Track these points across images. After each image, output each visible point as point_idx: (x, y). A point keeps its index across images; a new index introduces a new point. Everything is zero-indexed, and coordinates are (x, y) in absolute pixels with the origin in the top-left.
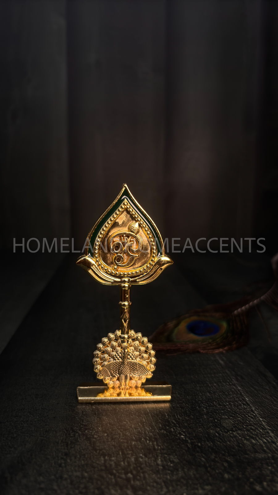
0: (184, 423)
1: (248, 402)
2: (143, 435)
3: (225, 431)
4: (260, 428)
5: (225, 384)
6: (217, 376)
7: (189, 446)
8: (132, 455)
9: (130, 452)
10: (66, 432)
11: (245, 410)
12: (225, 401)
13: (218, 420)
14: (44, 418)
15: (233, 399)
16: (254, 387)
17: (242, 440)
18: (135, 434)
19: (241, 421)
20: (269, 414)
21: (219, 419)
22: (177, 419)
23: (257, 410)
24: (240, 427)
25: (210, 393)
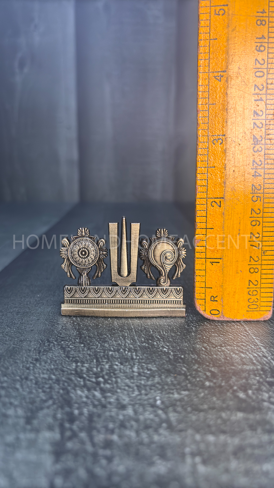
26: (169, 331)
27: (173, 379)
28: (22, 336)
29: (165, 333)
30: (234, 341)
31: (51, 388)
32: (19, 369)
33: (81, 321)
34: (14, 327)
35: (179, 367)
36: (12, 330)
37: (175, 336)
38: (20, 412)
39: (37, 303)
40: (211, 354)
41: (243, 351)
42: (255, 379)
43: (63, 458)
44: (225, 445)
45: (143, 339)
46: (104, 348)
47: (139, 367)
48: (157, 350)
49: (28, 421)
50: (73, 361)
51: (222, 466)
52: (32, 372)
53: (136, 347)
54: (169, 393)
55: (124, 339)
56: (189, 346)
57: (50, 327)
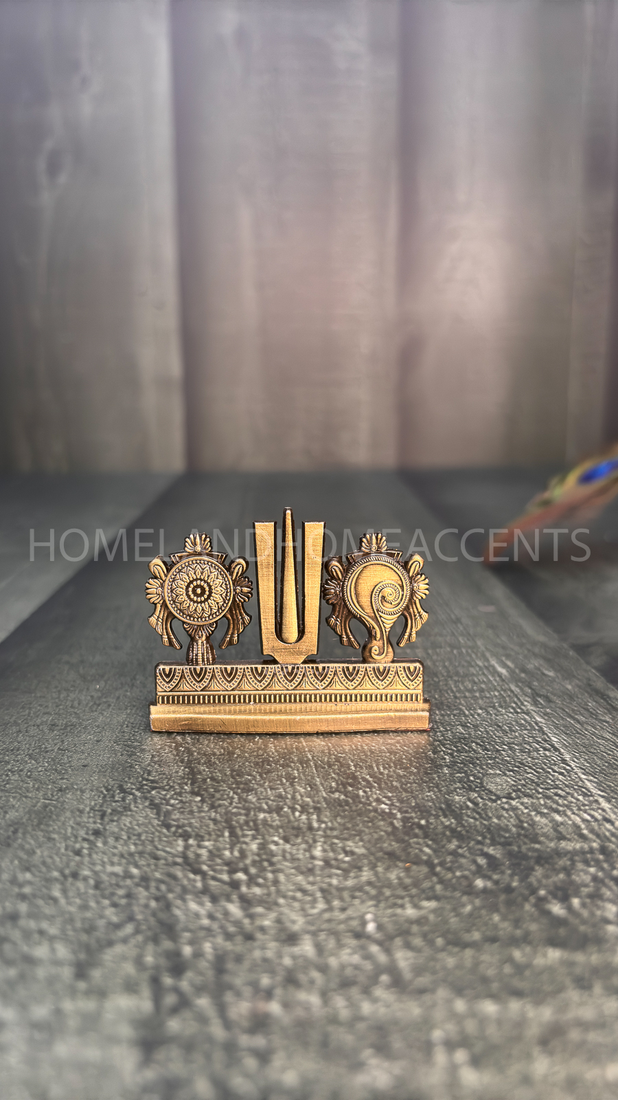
0: (392, 781)
1: (556, 745)
2: (287, 800)
3: (490, 799)
4: (578, 793)
5: (504, 711)
6: (488, 695)
7: (398, 824)
8: (254, 838)
9: (250, 833)
10: (106, 793)
11: (547, 760)
12: (499, 743)
13: (478, 778)
14: (61, 766)
15: (521, 739)
16: (576, 717)
17: (530, 815)
18: (269, 799)
19: (533, 781)
20: (604, 767)
21: (480, 775)
22: (377, 774)
23: (576, 760)
24: (528, 791)
25: (464, 726)
26: (392, 765)
27: (402, 875)
28: (62, 779)
29: (382, 769)
30: (538, 785)
31: (129, 896)
32: (57, 854)
33: (194, 744)
34: (45, 758)
35: (417, 846)
36: (40, 766)
37: (405, 775)
38: (62, 951)
39: (95, 703)
40: (487, 815)
41: (559, 807)
42: (587, 873)
43: (160, 1055)
44: (521, 1023)
45: (333, 784)
46: (247, 804)
47: (327, 847)
48: (366, 808)
49: (81, 971)
50: (177, 834)
51: (515, 1069)
52: (87, 859)
53: (318, 802)
54: (395, 905)
55: (292, 784)
56: (437, 797)
57: (125, 758)
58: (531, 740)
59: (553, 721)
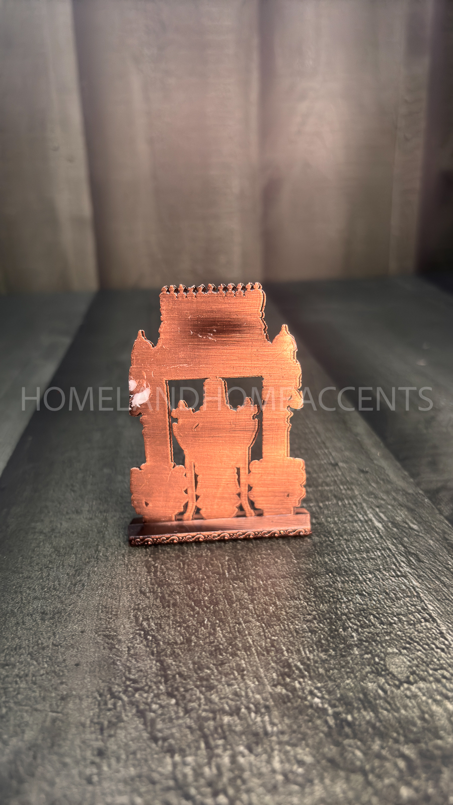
0: (318, 668)
1: (433, 615)
2: (243, 698)
3: (395, 684)
5: (387, 574)
6: (373, 556)
7: (331, 722)
8: (225, 750)
9: (220, 742)
10: (99, 699)
11: (430, 634)
12: (390, 614)
13: (381, 659)
14: (58, 666)
15: (405, 608)
16: (442, 578)
17: (427, 703)
18: (228, 698)
19: (422, 660)
21: (382, 655)
22: (305, 660)
24: (421, 673)
25: (361, 595)
26: (315, 647)
27: (345, 786)
28: (62, 683)
29: (308, 652)
30: (428, 666)
33: (158, 631)
34: (43, 656)
35: (350, 749)
36: (42, 668)
37: (327, 660)
39: (72, 583)
40: (396, 705)
41: (448, 692)
45: (274, 675)
46: (212, 706)
47: (283, 757)
48: (304, 704)
50: (165, 749)
52: (98, 789)
53: (266, 699)
55: (243, 676)
56: (356, 686)
57: (107, 651)
58: (412, 609)
59: (426, 585)
